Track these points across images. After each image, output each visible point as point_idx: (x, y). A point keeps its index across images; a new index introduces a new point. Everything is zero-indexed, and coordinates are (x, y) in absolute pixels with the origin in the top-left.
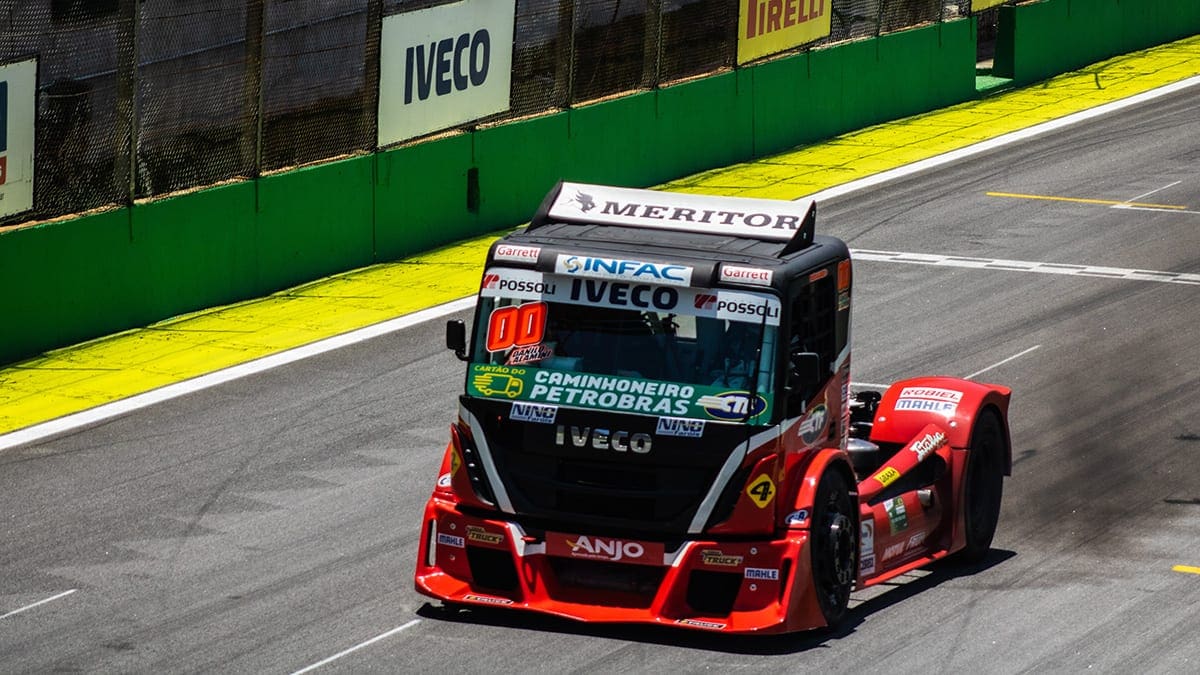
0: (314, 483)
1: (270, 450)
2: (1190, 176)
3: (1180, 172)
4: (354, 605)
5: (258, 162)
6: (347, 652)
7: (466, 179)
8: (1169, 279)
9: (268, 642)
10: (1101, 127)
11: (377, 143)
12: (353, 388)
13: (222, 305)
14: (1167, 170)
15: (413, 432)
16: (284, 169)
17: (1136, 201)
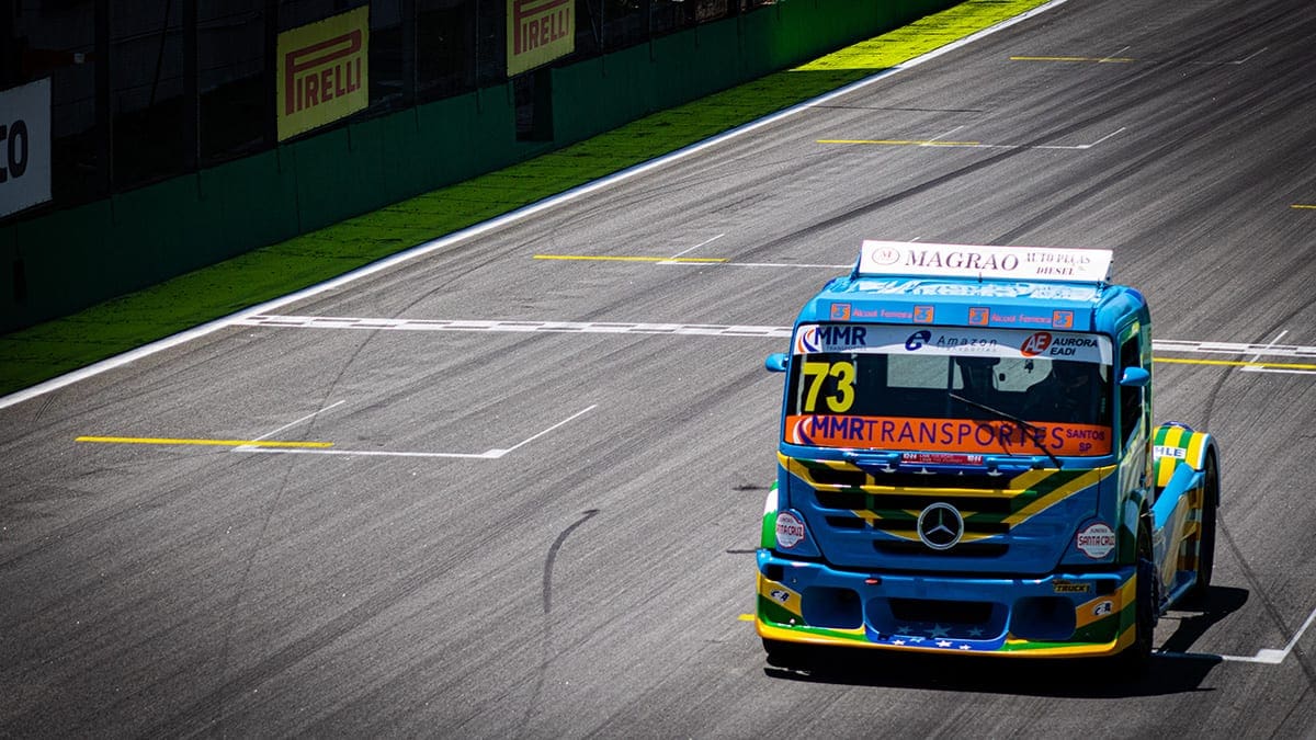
2: (732, 229)
3: (723, 224)
8: (718, 332)
14: (710, 224)
17: (681, 257)
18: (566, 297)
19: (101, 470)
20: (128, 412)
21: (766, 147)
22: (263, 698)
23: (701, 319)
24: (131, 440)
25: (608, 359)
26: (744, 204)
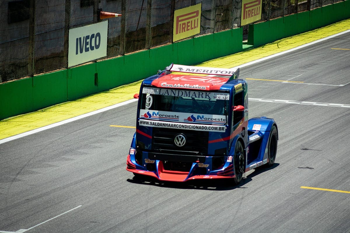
0: (50, 166)
1: (37, 156)
2: (305, 73)
3: (302, 72)
4: (62, 201)
5: (33, 72)
6: (60, 215)
7: (94, 76)
8: (299, 103)
9: (37, 213)
10: (279, 59)
11: (68, 66)
12: (61, 138)
13: (23, 114)
14: (298, 71)
15: (79, 150)
16: (41, 74)
19: (117, 135)
20: (125, 119)
24: (126, 127)
25: (266, 109)
26: (309, 66)
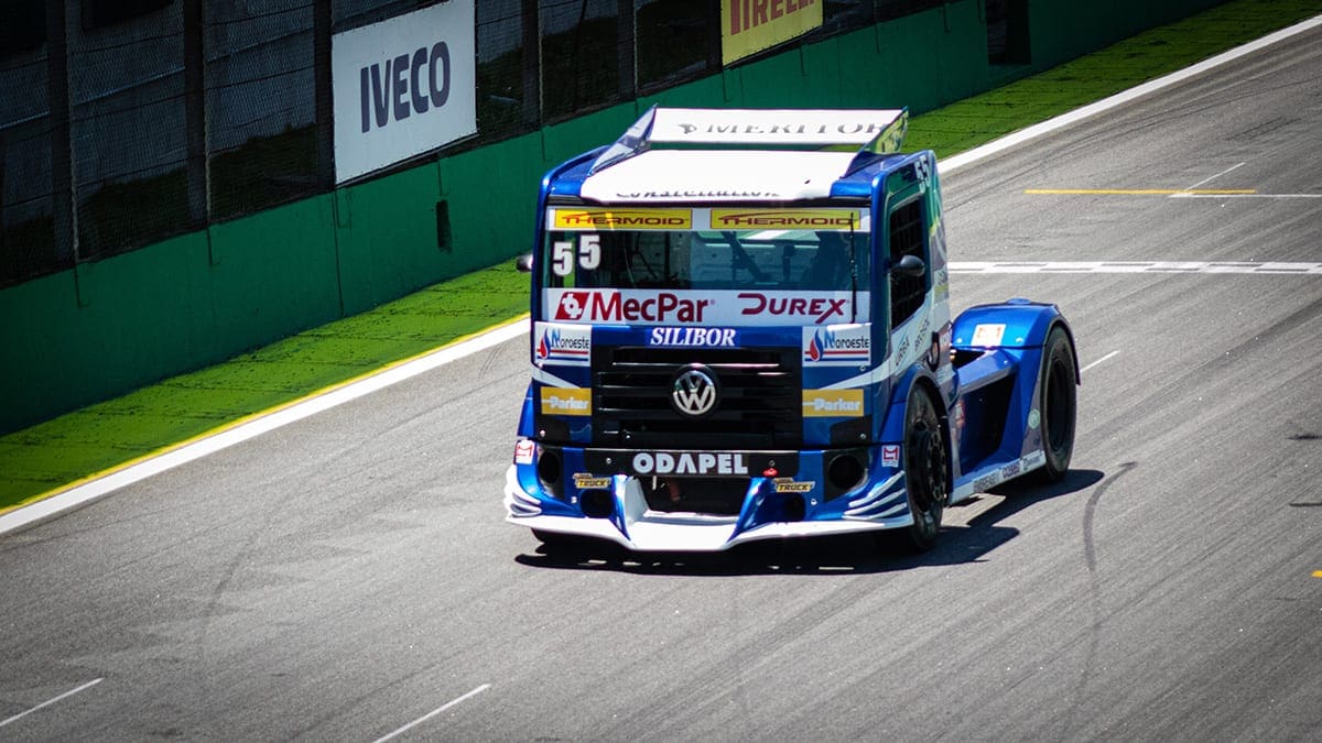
1: (278, 521)
2: (1253, 156)
3: (1242, 152)
8: (1251, 270)
12: (353, 449)
14: (1226, 152)
17: (1197, 189)
18: (1069, 235)
21: (1282, 66)
22: (785, 662)
23: (1228, 257)
25: (1125, 301)
26: (1264, 128)
